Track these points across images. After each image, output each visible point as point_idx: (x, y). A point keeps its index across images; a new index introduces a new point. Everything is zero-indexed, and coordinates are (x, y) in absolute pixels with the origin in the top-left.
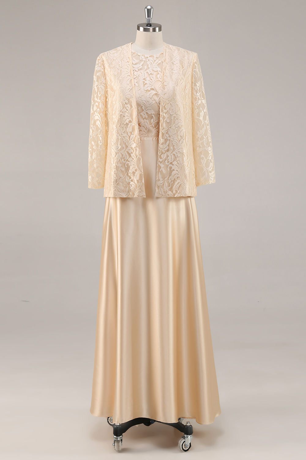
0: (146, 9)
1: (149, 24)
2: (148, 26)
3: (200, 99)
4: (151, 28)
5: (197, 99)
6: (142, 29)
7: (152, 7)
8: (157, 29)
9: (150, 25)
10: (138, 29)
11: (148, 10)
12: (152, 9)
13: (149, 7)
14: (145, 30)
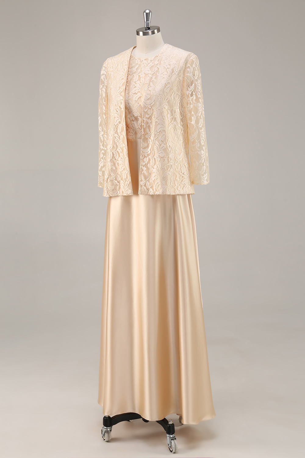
0: (145, 13)
1: (147, 28)
2: (147, 30)
3: (192, 103)
4: (150, 32)
5: (189, 104)
6: (141, 33)
7: (150, 11)
8: (156, 31)
9: (149, 28)
10: (138, 34)
11: (147, 13)
12: (150, 13)
13: (147, 11)
14: (145, 34)
